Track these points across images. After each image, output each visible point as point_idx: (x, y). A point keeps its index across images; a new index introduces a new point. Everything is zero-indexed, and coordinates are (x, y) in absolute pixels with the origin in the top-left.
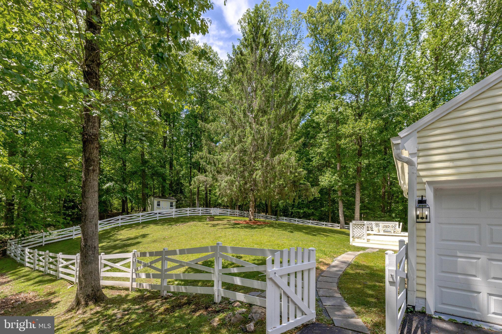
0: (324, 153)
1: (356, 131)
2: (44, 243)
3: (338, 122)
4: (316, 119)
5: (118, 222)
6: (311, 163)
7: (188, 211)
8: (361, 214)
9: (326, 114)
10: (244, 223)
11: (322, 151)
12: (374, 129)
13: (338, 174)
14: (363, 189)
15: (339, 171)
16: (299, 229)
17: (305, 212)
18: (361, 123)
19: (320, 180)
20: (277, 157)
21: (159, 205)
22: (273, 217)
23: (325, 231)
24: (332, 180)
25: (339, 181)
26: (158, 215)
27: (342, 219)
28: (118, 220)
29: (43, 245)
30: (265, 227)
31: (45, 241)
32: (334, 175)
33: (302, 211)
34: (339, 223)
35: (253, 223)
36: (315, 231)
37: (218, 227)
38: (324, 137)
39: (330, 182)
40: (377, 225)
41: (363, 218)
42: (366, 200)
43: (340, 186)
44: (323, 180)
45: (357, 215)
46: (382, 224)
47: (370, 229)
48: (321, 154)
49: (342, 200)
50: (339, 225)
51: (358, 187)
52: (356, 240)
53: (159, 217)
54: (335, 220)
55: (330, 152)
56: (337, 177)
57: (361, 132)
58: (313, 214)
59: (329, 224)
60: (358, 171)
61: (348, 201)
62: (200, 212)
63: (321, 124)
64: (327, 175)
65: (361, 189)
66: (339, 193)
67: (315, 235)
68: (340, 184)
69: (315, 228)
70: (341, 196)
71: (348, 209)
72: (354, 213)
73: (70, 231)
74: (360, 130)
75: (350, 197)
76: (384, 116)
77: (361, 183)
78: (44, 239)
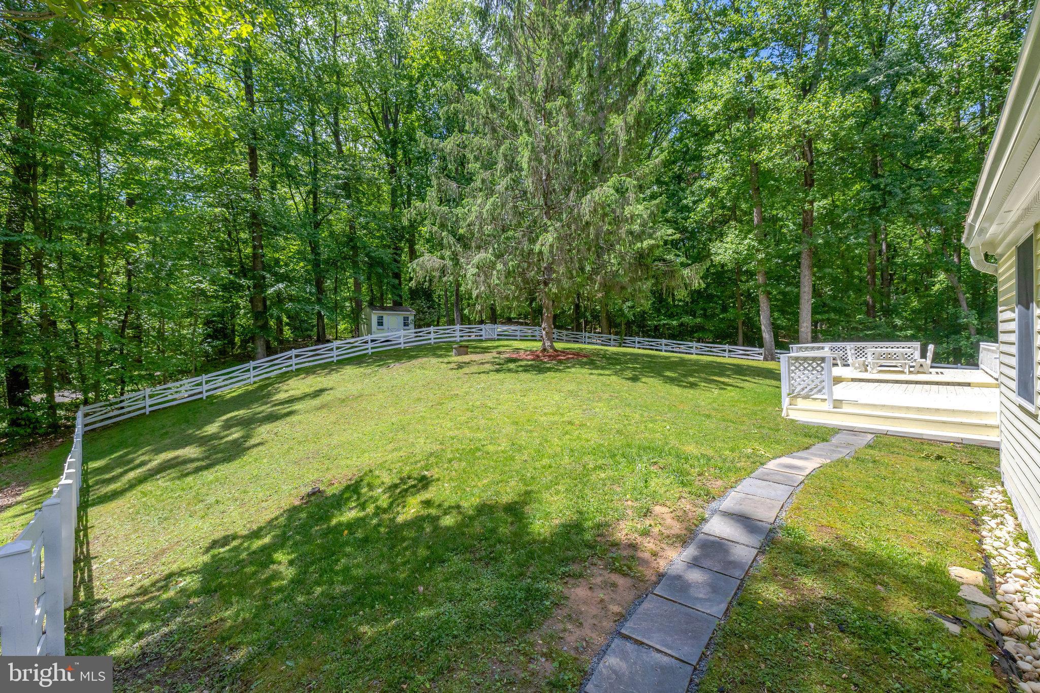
0: (720, 189)
1: (799, 126)
2: (148, 410)
3: (752, 112)
4: (699, 111)
5: (290, 362)
6: (692, 215)
7: (432, 334)
8: (815, 323)
9: (722, 96)
10: (529, 357)
11: (714, 184)
12: (845, 116)
13: (755, 235)
14: (818, 263)
15: (758, 227)
16: (655, 368)
17: (682, 325)
18: (812, 106)
19: (713, 251)
20: (589, 196)
21: (380, 323)
22: (613, 337)
23: (721, 369)
24: (741, 248)
25: (758, 250)
26: (370, 345)
27: (767, 336)
28: (290, 358)
29: (148, 413)
30: (573, 366)
31: (150, 406)
32: (746, 237)
33: (675, 323)
34: (761, 346)
35: (550, 356)
36: (695, 371)
37: (466, 370)
38: (719, 152)
39: (737, 253)
40: (860, 352)
41: (822, 331)
42: (828, 291)
43: (759, 261)
44: (720, 251)
45: (805, 326)
46: (872, 349)
47: (839, 362)
48: (713, 192)
49: (769, 293)
50: (762, 351)
51: (805, 261)
52: (801, 403)
53: (372, 348)
54: (753, 339)
55: (733, 186)
56: (753, 240)
57: (812, 127)
58: (700, 328)
59: (739, 350)
60: (807, 223)
61: (784, 294)
62: (458, 334)
63: (710, 122)
64: (729, 239)
65: (814, 266)
66: (760, 279)
67: (693, 385)
68: (761, 256)
69: (696, 363)
70: (766, 285)
71: (783, 312)
72: (797, 321)
73: (197, 385)
74: (808, 122)
75: (788, 284)
76: (872, 82)
77: (814, 252)
78: (149, 402)
